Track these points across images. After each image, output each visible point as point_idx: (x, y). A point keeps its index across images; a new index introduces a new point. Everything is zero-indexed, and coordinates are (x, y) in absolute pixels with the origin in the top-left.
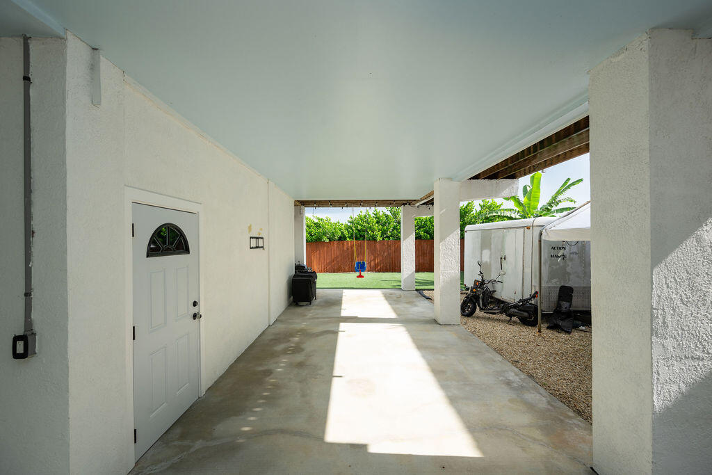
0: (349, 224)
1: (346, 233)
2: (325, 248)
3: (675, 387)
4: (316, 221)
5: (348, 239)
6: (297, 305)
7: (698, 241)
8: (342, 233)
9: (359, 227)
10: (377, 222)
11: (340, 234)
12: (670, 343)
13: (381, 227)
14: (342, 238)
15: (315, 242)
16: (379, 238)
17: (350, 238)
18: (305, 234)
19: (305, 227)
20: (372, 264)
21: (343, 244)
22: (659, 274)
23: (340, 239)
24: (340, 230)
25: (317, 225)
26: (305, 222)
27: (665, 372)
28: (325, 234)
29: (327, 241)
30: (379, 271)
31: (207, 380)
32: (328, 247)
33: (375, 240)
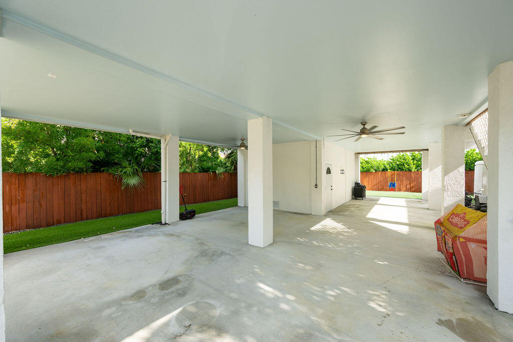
0: (391, 161)
1: (388, 167)
2: (373, 176)
3: (451, 202)
4: (366, 160)
5: (389, 170)
6: (356, 199)
7: (458, 171)
8: (385, 166)
9: (398, 163)
10: (413, 159)
11: (383, 167)
12: (449, 193)
13: (415, 162)
14: (385, 170)
15: (365, 172)
16: (413, 170)
17: (390, 169)
18: (360, 168)
19: (360, 164)
20: (408, 186)
21: (385, 174)
22: (446, 178)
23: (383, 170)
24: (384, 164)
25: (367, 162)
26: (360, 161)
27: (448, 199)
28: (372, 167)
29: (374, 171)
30: (413, 192)
31: (333, 208)
32: (374, 175)
33: (410, 170)
